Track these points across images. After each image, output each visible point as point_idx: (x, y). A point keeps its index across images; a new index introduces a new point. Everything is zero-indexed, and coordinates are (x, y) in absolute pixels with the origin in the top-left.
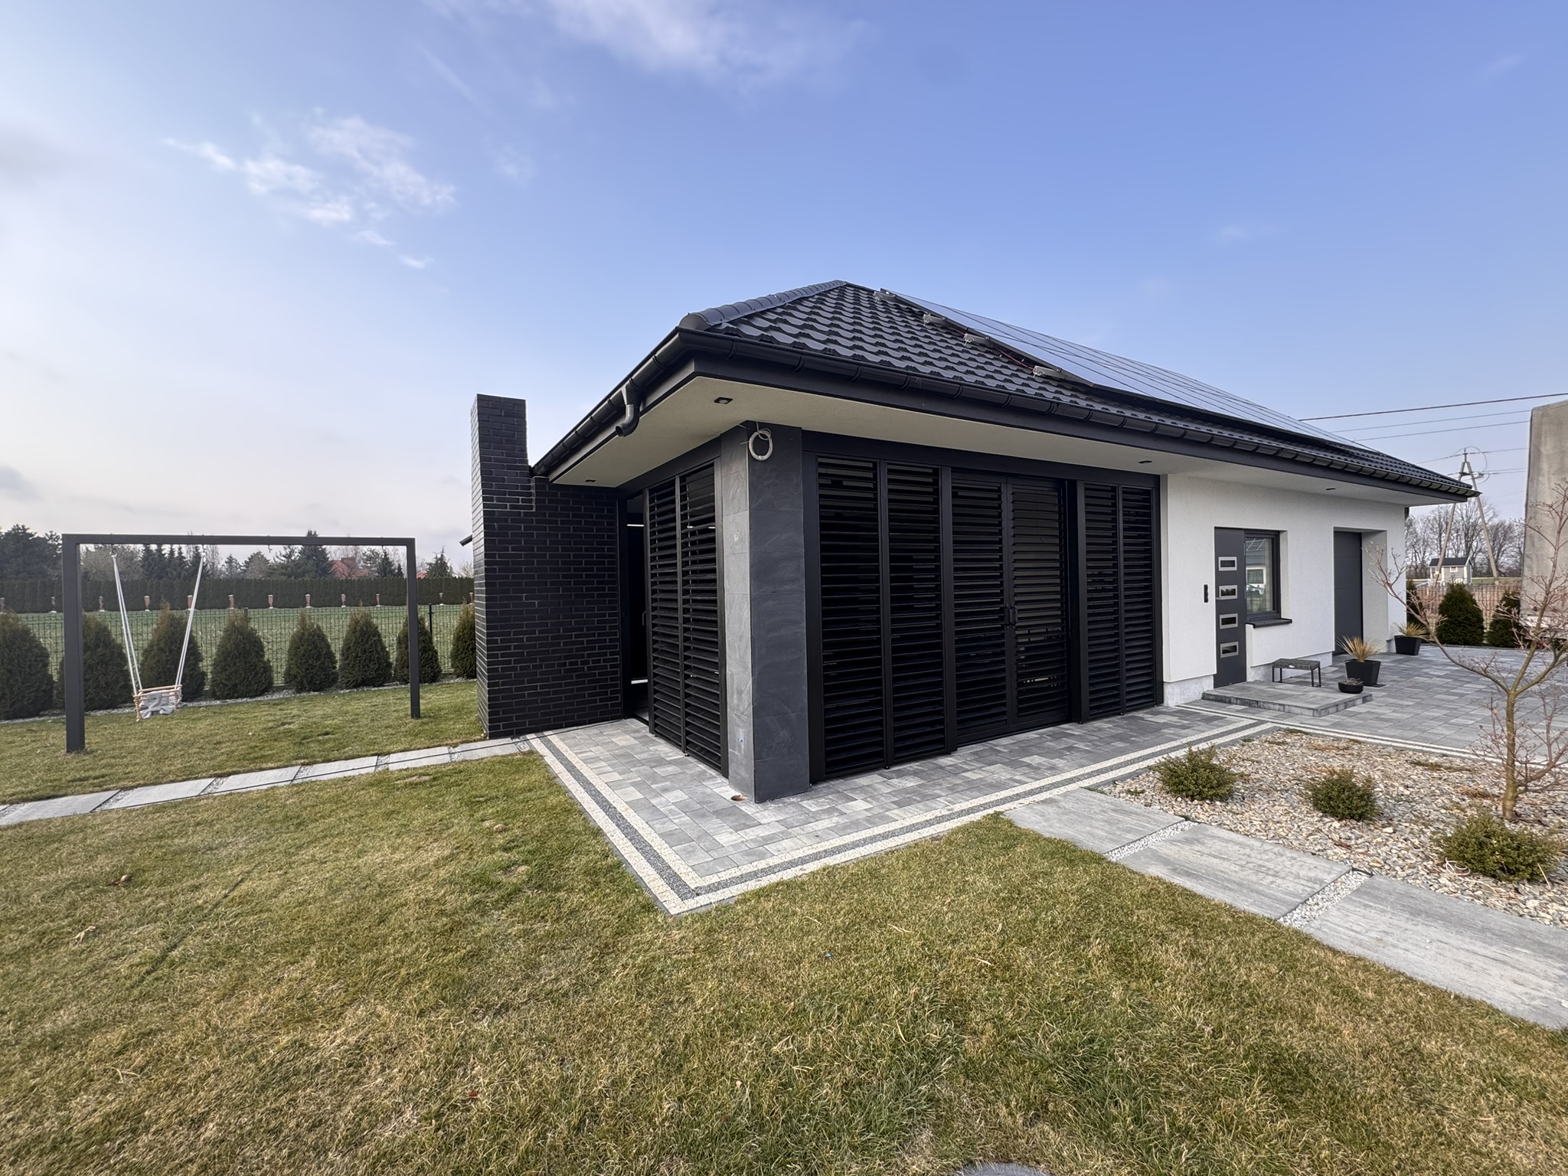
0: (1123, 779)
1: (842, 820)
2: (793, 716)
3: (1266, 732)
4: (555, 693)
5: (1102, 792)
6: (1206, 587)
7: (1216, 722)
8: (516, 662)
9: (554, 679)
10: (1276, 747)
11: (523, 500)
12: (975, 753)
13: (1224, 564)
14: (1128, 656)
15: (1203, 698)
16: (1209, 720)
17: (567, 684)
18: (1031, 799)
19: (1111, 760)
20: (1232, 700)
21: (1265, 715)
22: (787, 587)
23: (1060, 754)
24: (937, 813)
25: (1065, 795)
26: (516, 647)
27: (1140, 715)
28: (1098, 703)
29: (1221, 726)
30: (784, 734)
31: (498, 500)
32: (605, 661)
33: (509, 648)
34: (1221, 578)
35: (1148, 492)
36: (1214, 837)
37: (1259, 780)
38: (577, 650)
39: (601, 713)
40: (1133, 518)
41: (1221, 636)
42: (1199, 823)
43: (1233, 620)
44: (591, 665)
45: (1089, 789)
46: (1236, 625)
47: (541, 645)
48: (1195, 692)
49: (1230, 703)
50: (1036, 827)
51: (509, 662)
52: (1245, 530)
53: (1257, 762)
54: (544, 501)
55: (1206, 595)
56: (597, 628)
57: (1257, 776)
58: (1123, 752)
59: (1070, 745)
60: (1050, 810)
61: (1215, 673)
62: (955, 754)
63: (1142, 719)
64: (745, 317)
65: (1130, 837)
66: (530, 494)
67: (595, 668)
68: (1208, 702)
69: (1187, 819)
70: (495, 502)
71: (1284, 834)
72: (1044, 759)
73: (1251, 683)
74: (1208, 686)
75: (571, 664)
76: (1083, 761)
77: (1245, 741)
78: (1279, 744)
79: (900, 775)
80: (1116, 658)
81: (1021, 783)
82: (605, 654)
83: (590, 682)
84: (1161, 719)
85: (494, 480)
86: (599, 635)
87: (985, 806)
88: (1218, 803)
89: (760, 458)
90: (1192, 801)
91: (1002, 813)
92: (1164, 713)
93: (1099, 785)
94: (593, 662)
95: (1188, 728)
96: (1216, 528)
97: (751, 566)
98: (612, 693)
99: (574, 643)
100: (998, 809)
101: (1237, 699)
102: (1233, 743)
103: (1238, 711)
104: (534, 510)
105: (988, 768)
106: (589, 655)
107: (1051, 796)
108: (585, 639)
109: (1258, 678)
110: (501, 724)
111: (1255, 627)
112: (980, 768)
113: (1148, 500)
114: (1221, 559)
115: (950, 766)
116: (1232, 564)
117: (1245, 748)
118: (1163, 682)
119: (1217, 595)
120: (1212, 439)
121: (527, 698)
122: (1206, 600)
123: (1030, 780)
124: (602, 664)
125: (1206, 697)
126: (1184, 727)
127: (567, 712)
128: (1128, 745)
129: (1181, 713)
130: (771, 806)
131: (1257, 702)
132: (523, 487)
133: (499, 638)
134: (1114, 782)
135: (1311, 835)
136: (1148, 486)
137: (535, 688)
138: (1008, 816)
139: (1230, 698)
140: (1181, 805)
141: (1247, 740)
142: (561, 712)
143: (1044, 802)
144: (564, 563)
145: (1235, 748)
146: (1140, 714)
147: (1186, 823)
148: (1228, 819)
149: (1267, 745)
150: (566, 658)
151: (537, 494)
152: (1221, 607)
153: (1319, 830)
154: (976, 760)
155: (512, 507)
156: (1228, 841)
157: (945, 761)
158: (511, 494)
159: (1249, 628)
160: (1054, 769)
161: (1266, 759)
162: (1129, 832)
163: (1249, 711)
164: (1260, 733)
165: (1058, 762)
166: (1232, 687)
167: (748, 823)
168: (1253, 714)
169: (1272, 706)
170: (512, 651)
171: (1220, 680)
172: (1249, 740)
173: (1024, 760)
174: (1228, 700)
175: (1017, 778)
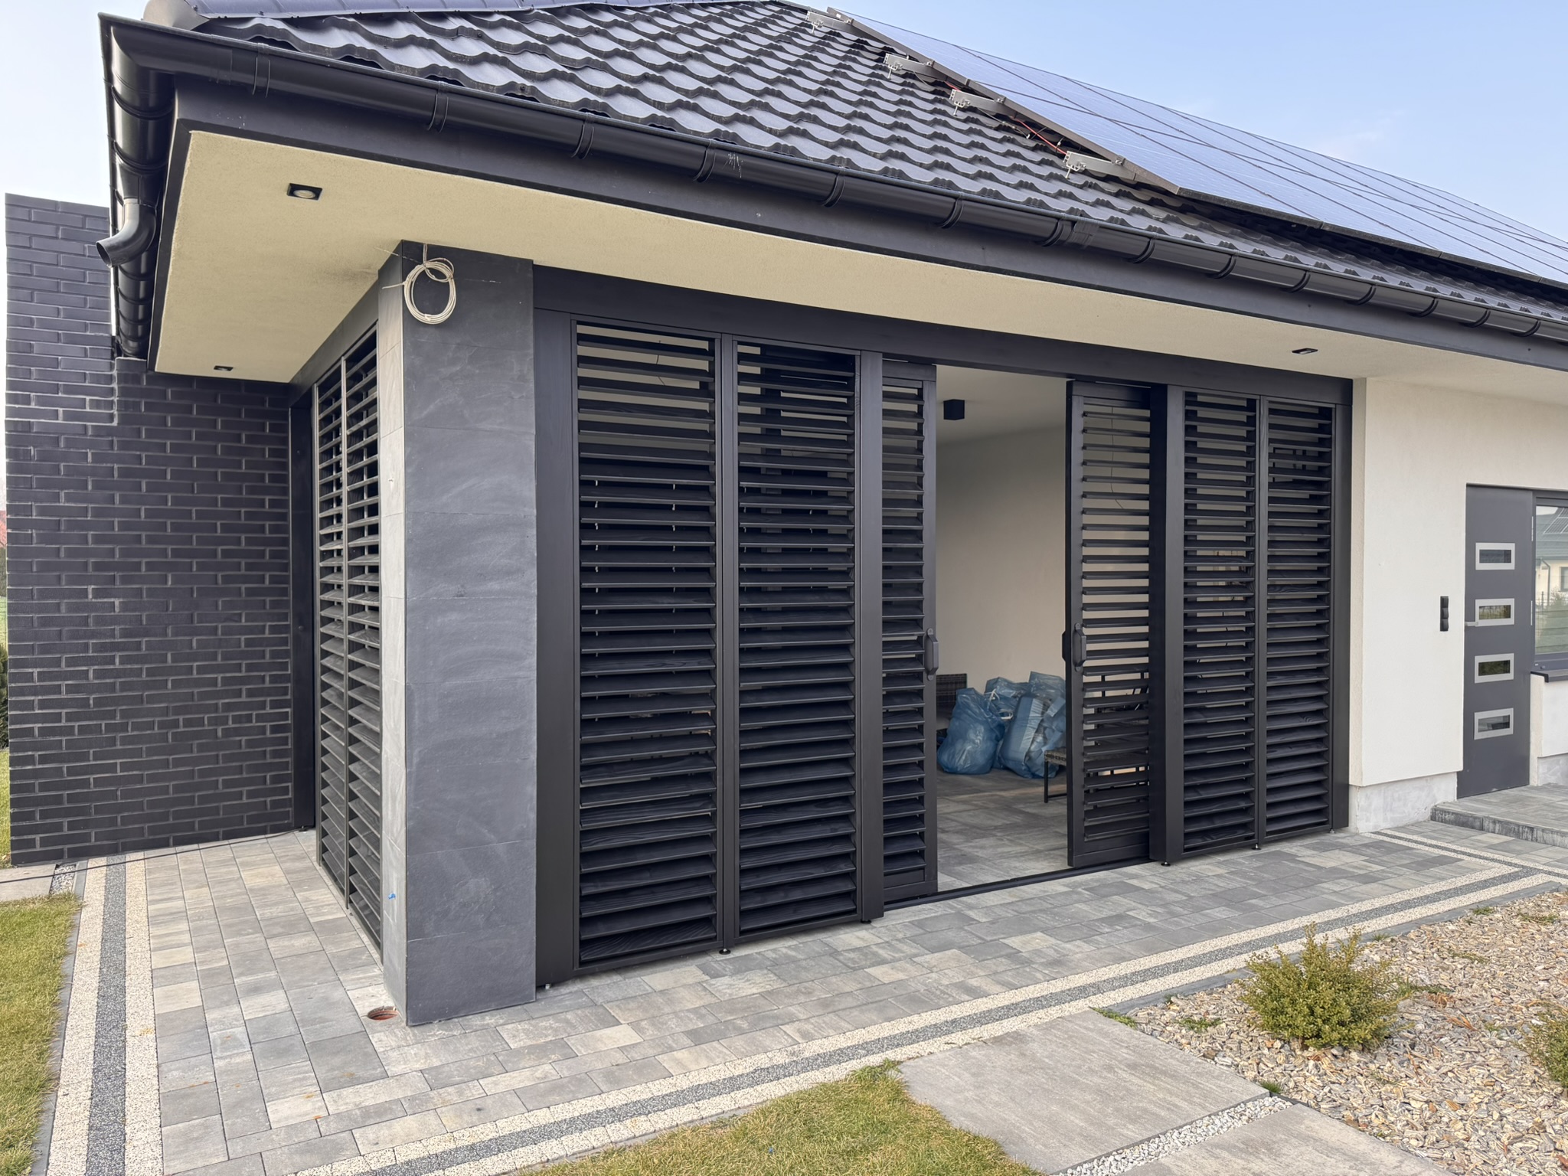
0: (1188, 992)
1: (565, 1070)
2: (500, 848)
3: (1528, 893)
4: (152, 778)
5: (1131, 1022)
6: (1444, 602)
7: (1436, 870)
8: (70, 717)
9: (151, 752)
10: (1533, 928)
11: (93, 403)
12: (920, 924)
13: (1487, 556)
14: (1271, 733)
15: (1433, 818)
16: (1424, 864)
17: (178, 763)
18: (977, 1032)
19: (1185, 949)
20: (1486, 824)
21: (1539, 857)
22: (494, 586)
23: (1087, 930)
24: (762, 1060)
25: (1048, 1027)
26: (71, 689)
27: (1293, 851)
28: (1205, 826)
29: (1443, 879)
30: (478, 886)
31: (41, 401)
32: (259, 718)
33: (57, 690)
34: (1476, 585)
35: (1325, 413)
36: (1306, 1139)
37: (1465, 1001)
38: (204, 696)
39: (251, 819)
40: (1288, 463)
41: (1474, 699)
42: (1294, 1102)
43: (1504, 666)
44: (231, 725)
45: (1108, 1013)
46: (1510, 676)
47: (125, 686)
48: (1416, 806)
49: (1482, 829)
50: (949, 1102)
51: (57, 718)
52: (1535, 491)
53: (1481, 960)
54: (137, 405)
55: (1444, 616)
56: (244, 655)
57: (1467, 993)
58: (1217, 929)
59: (1120, 910)
60: (1002, 1058)
61: (1461, 768)
62: (877, 924)
63: (1292, 858)
64: (355, 16)
65: (1133, 1132)
66: (111, 391)
67: (237, 732)
68: (1440, 826)
69: (1273, 1090)
70: (33, 406)
71: (1461, 1135)
72: (1053, 941)
73: (1537, 788)
74: (1446, 793)
75: (188, 723)
76: (1128, 948)
77: (1477, 912)
78: (1541, 920)
79: (742, 968)
80: (1247, 737)
81: (976, 993)
82: (263, 705)
83: (228, 758)
84: (1331, 860)
85: (35, 362)
86: (250, 667)
87: (868, 1048)
88: (1354, 1055)
89: (427, 318)
90: (1305, 1047)
91: (894, 1064)
92: (1342, 847)
93: (1131, 1004)
94: (236, 719)
95: (1374, 880)
96: (1469, 486)
97: (408, 541)
98: (276, 779)
99: (197, 683)
100: (892, 1055)
101: (1495, 822)
102: (1452, 916)
103: (1492, 847)
104: (115, 423)
105: (929, 957)
106: (228, 707)
107: (1023, 1026)
108: (220, 676)
109: (1552, 780)
110: (38, 837)
111: (1547, 680)
112: (911, 958)
113: (1326, 429)
114: (1480, 546)
115: (854, 950)
116: (1506, 556)
117: (1472, 930)
118: (1346, 787)
119: (1469, 615)
120: (1486, 317)
121: (93, 789)
122: (1444, 627)
123: (998, 988)
124: (254, 723)
125: (1437, 815)
126: (1368, 879)
127: (177, 815)
128: (1237, 914)
129: (1380, 847)
130: (436, 1032)
131: (1532, 829)
132: (97, 378)
133: (36, 671)
134: (1168, 999)
135: (1519, 1139)
136: (1328, 400)
137: (112, 768)
138: (906, 1073)
139: (1482, 820)
140: (1275, 1058)
141: (1483, 909)
142: (165, 816)
143: (998, 1040)
144: (176, 527)
145: (1451, 927)
146: (1286, 847)
147: (1268, 1101)
148: (1360, 1095)
149: (1517, 922)
150: (178, 711)
151: (123, 392)
152: (1474, 641)
153: (1541, 1128)
154: (913, 939)
155: (68, 416)
156: (1330, 1150)
157: (850, 938)
158: (69, 390)
159: (1537, 681)
160: (1059, 964)
161: (1503, 954)
162: (1133, 1120)
163: (1513, 847)
164: (1513, 896)
165: (1077, 949)
166: (1495, 797)
167: (360, 1073)
168: (1518, 853)
169: (1558, 839)
170: (64, 696)
171: (1468, 784)
172: (1486, 911)
173: (1010, 941)
174: (1478, 824)
175: (974, 982)
